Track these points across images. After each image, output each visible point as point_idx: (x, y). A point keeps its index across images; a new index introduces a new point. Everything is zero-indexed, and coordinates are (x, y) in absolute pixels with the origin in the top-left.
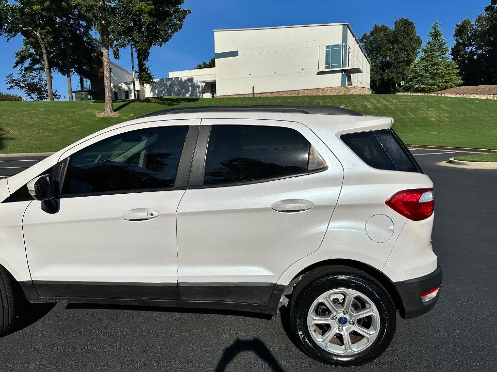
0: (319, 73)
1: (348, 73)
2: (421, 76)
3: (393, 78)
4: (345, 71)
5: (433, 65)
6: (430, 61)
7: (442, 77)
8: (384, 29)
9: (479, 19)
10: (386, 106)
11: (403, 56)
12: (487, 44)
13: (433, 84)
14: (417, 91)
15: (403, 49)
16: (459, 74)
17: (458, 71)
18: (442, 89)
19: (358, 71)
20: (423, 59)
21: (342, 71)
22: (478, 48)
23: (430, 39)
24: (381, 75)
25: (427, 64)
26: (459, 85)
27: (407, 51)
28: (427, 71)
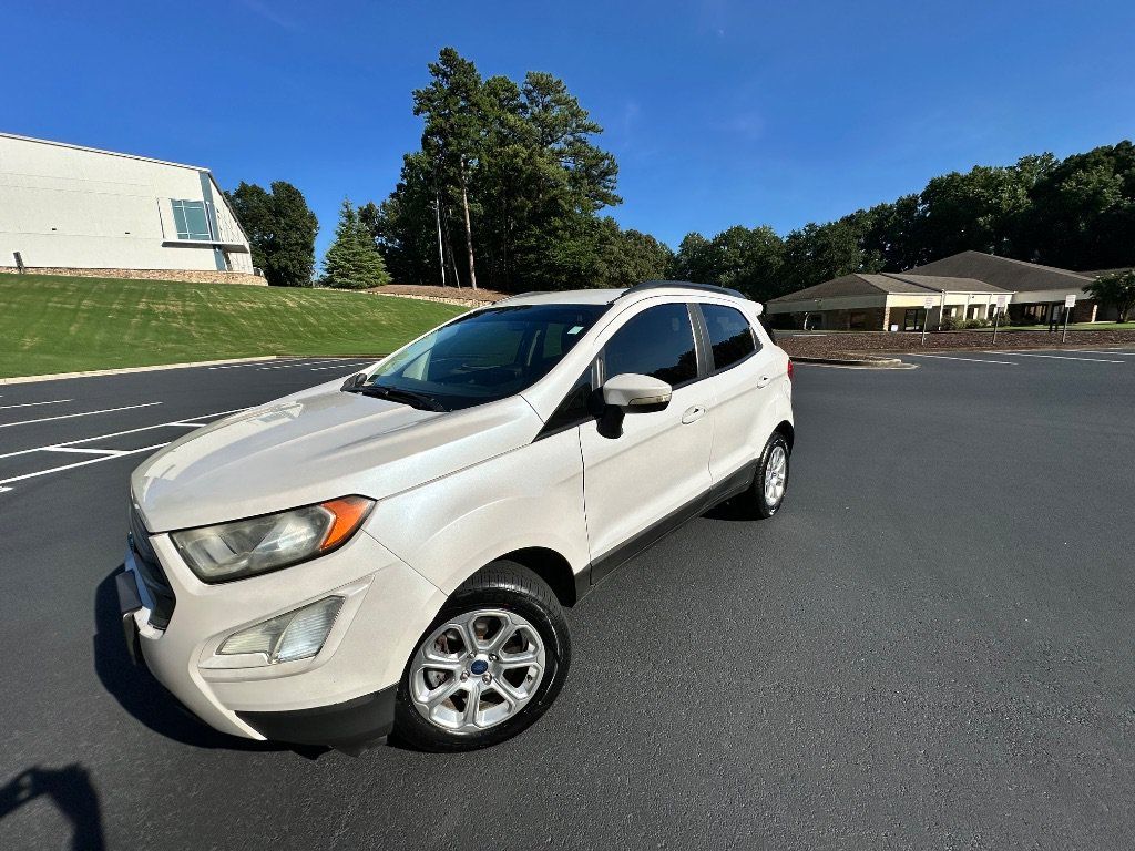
0: (166, 245)
1: (224, 251)
2: (342, 267)
3: (287, 266)
4: (220, 246)
5: (355, 255)
6: (349, 249)
7: (370, 272)
8: (258, 192)
9: (384, 206)
10: (315, 305)
11: (295, 236)
12: (397, 236)
13: (360, 279)
14: (341, 286)
15: (292, 227)
16: (386, 270)
17: (384, 266)
18: (372, 286)
19: (241, 249)
20: (339, 245)
21: (214, 246)
22: (390, 240)
23: (344, 220)
24: (267, 259)
25: (346, 252)
26: (390, 283)
27: (298, 229)
28: (348, 261)
